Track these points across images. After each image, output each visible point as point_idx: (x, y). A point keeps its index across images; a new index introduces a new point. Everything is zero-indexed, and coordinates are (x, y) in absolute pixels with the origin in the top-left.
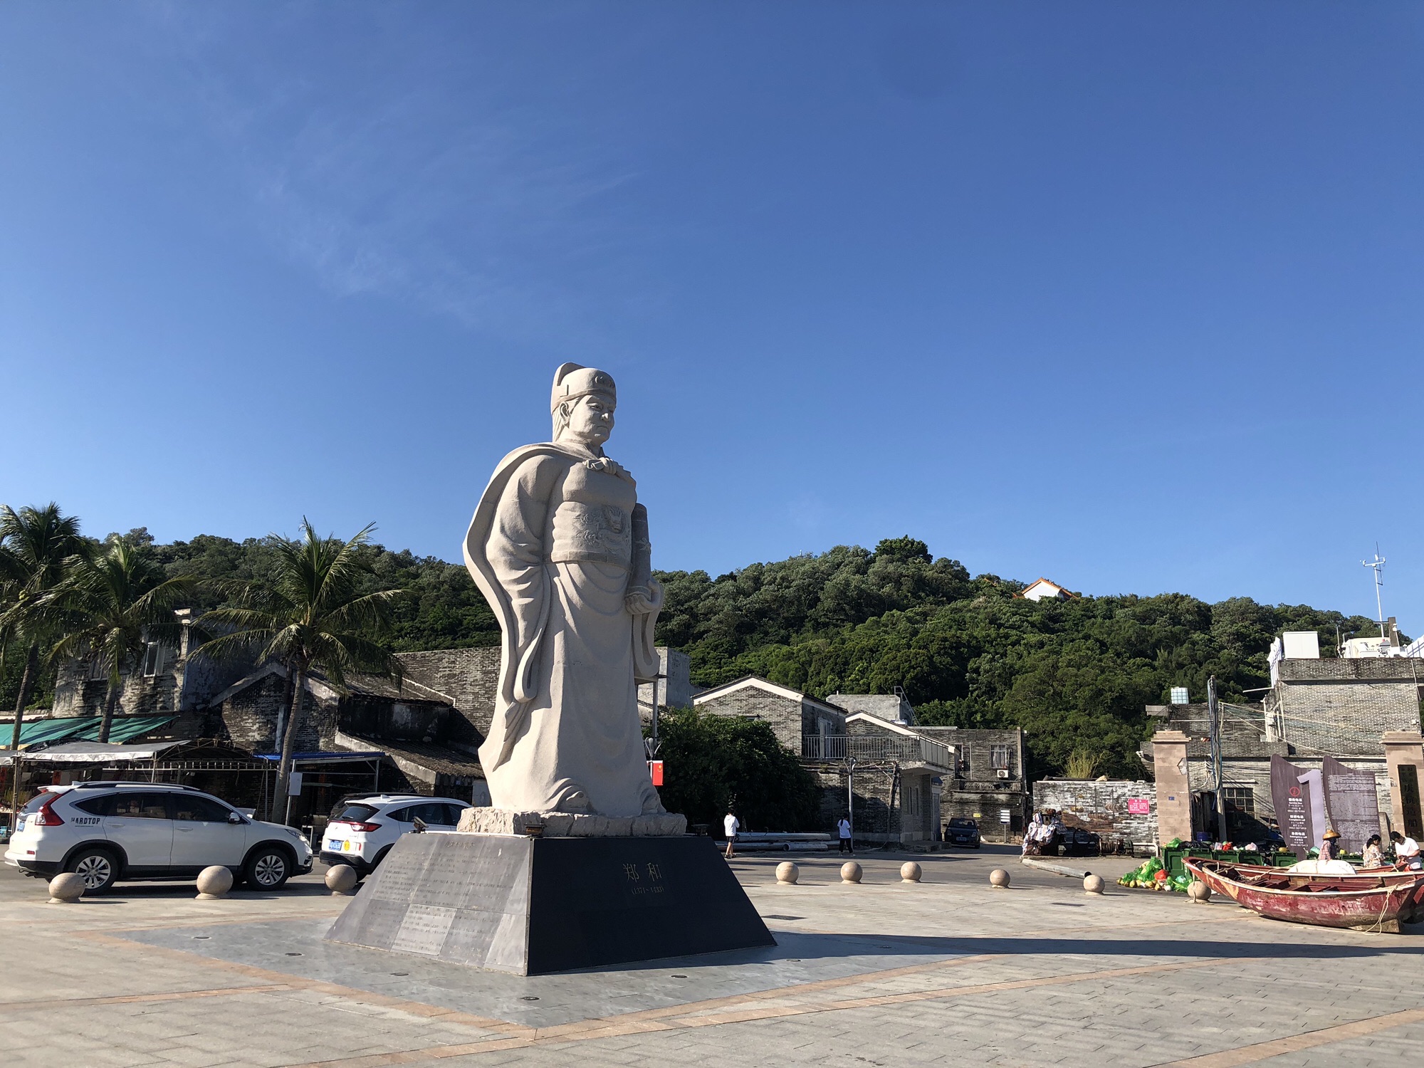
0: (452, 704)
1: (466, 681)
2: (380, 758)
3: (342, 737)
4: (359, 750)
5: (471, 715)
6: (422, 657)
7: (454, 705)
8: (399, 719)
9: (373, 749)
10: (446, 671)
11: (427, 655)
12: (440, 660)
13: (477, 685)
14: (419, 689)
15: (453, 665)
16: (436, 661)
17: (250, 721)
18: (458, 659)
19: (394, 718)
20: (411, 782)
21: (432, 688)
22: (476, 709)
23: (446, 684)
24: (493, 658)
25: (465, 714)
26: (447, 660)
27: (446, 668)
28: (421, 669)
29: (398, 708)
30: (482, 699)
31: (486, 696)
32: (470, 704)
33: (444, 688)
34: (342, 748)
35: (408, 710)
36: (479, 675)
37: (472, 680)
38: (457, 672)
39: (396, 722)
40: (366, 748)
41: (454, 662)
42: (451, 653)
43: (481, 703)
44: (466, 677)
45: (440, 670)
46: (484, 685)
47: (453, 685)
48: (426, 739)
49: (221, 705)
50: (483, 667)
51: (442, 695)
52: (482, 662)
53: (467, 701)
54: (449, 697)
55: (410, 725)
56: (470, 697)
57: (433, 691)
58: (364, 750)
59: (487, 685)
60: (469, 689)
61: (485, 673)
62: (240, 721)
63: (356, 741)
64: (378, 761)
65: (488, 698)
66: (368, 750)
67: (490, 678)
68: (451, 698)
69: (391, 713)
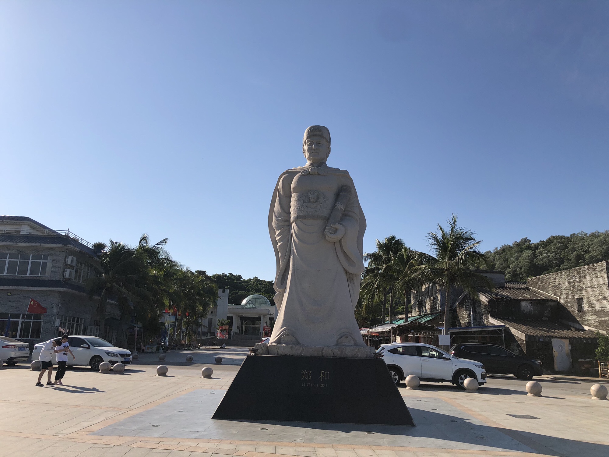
0: (558, 300)
1: (562, 288)
2: (504, 328)
3: (491, 319)
4: (498, 325)
5: (567, 305)
6: (542, 278)
7: (559, 301)
8: (525, 309)
9: (502, 324)
10: (552, 284)
11: (544, 277)
12: (550, 278)
13: (567, 290)
14: (543, 295)
15: (555, 281)
16: (548, 279)
17: (465, 314)
18: (557, 277)
19: (522, 309)
20: (517, 339)
21: (548, 293)
22: (568, 302)
23: (554, 290)
24: (572, 275)
25: (565, 305)
26: (552, 278)
27: (552, 282)
28: (542, 284)
29: (523, 304)
30: (570, 297)
31: (572, 295)
32: (566, 300)
33: (553, 293)
34: (492, 324)
35: (531, 305)
36: (567, 285)
37: (564, 287)
38: (557, 284)
39: (524, 311)
40: (500, 323)
41: (555, 279)
42: (553, 275)
43: (570, 299)
44: (562, 286)
45: (550, 283)
46: (570, 289)
47: (557, 291)
48: (544, 319)
49: (456, 308)
50: (568, 280)
51: (553, 296)
52: (567, 278)
53: (564, 298)
54: (556, 297)
55: (533, 312)
56: (565, 296)
57: (549, 294)
58: (499, 325)
59: (571, 289)
60: (564, 292)
61: (569, 283)
62: (462, 314)
63: (496, 320)
64: (503, 330)
65: (573, 296)
66: (500, 325)
67: (572, 285)
68: (557, 297)
69: (520, 306)
